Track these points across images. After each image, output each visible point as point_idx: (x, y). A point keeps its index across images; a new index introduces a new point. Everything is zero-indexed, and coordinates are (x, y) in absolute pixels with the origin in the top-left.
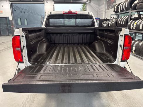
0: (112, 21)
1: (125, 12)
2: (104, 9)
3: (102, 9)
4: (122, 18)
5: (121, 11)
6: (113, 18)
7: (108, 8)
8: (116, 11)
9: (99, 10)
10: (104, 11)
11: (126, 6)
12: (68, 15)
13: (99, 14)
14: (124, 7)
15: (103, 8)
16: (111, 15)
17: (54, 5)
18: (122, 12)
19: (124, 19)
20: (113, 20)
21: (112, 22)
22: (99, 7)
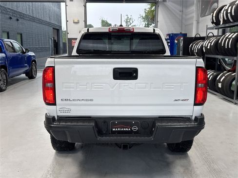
0: (209, 42)
1: (231, 24)
2: (194, 15)
3: (191, 16)
4: (227, 36)
5: (225, 22)
6: (211, 35)
7: (203, 14)
8: (215, 21)
9: (184, 16)
10: (195, 19)
11: (233, 14)
12: (117, 34)
13: (186, 26)
14: (229, 15)
15: (193, 12)
16: (208, 29)
17: (85, 6)
18: (227, 25)
19: (230, 39)
20: (212, 39)
21: (210, 44)
22: (184, 10)
